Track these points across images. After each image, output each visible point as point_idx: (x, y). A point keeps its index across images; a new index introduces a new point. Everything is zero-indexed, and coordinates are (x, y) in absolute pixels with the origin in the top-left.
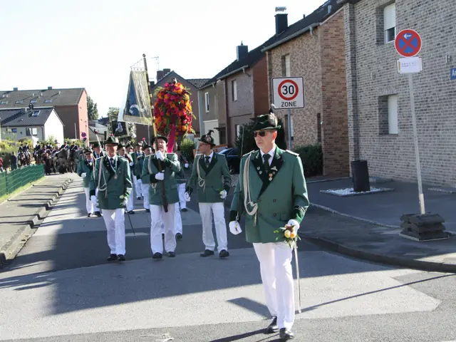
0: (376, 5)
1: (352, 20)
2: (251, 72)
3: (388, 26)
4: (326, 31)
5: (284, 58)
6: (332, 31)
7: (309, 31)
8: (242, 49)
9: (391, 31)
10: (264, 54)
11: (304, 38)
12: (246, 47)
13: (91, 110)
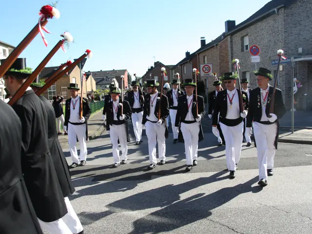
0: (241, 36)
1: (231, 42)
2: (191, 62)
3: (245, 44)
4: (221, 46)
5: (204, 57)
6: (224, 46)
7: (214, 46)
8: (188, 54)
9: (247, 46)
10: (196, 55)
11: (212, 49)
12: (189, 53)
13: (129, 77)
